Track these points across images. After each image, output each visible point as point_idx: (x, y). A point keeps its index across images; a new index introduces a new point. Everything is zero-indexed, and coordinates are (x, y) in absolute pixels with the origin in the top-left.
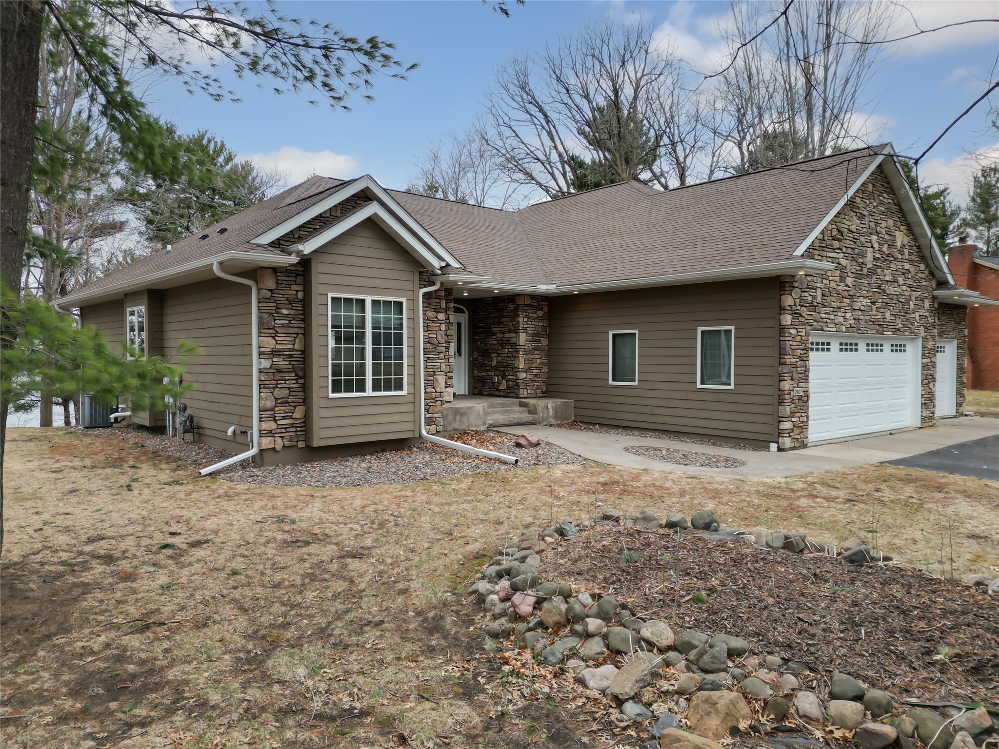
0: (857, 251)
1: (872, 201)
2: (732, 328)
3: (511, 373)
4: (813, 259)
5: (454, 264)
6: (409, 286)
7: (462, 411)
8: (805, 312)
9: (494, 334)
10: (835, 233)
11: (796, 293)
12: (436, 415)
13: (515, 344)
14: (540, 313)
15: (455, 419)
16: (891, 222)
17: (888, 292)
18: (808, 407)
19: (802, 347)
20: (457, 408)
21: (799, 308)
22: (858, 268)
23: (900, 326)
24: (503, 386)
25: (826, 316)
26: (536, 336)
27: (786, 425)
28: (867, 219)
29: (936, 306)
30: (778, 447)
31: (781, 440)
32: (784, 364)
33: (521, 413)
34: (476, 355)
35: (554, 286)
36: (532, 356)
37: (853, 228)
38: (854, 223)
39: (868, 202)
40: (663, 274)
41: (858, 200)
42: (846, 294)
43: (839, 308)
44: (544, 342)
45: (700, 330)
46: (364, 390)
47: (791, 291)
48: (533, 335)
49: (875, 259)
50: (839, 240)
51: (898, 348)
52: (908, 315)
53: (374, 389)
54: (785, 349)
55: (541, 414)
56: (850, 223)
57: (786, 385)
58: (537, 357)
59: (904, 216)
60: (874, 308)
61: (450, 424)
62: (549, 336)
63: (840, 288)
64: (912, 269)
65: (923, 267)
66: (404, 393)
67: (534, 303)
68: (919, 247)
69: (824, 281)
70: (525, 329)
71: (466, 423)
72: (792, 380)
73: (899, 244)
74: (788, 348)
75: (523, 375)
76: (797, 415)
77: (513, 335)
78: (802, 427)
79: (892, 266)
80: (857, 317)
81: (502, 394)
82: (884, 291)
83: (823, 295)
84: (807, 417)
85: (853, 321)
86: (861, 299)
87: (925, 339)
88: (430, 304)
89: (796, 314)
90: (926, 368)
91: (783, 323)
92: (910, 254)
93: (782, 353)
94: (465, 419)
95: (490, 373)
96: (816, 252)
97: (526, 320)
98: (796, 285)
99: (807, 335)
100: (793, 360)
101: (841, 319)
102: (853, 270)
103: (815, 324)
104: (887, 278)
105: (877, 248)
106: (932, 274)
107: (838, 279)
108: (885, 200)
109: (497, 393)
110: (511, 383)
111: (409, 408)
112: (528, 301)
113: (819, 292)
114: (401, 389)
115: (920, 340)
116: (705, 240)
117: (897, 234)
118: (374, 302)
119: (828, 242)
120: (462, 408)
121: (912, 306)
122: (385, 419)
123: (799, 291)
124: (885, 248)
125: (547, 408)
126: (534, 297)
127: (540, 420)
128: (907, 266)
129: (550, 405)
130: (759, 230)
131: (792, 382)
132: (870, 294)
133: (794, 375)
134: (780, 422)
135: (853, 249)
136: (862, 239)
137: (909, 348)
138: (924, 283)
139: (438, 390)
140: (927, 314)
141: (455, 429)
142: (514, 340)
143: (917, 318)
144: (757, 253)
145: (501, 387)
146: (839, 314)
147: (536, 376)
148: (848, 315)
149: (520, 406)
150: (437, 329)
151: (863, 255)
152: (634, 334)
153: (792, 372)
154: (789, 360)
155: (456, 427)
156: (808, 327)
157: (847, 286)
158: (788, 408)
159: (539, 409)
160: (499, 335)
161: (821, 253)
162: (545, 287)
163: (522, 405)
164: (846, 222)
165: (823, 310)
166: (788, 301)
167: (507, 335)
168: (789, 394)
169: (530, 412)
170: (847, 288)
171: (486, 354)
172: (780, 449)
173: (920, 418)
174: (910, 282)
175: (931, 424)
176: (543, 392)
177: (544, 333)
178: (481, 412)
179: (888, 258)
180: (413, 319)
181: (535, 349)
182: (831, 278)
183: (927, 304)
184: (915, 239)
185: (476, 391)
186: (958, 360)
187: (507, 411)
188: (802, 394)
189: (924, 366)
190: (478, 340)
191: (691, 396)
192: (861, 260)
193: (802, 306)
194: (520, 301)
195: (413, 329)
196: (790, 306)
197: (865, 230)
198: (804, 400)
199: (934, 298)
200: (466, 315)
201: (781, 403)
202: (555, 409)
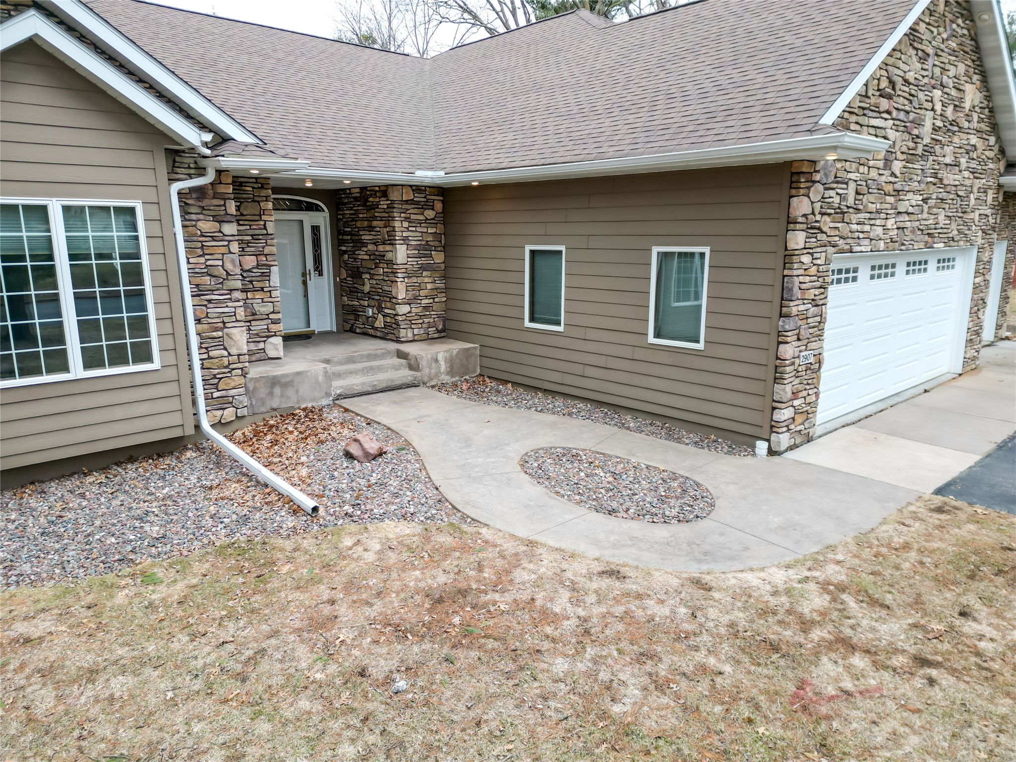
0: (912, 116)
1: (941, 29)
2: (707, 250)
3: (388, 304)
4: (848, 129)
5: (241, 136)
6: (147, 177)
7: (284, 380)
8: (827, 223)
9: (364, 245)
10: (884, 84)
11: (817, 191)
12: (233, 392)
13: (390, 263)
14: (430, 214)
15: (271, 394)
16: (962, 68)
17: (946, 182)
18: (819, 378)
19: (818, 284)
20: (274, 377)
21: (818, 217)
22: (911, 145)
23: (955, 232)
24: (380, 323)
25: (859, 227)
26: (424, 249)
27: (784, 414)
28: (930, 61)
29: (1001, 199)
30: (770, 448)
31: (774, 437)
32: (788, 316)
33: (397, 368)
34: (344, 274)
35: (442, 173)
36: (419, 280)
37: (910, 76)
38: (912, 69)
39: (935, 30)
40: (601, 156)
41: (922, 27)
42: (889, 188)
43: (878, 212)
44: (439, 257)
45: (655, 250)
46: (65, 368)
47: (809, 188)
48: (418, 248)
49: (935, 129)
50: (889, 97)
51: (945, 263)
52: (965, 216)
53: (87, 365)
54: (791, 290)
55: (427, 371)
56: (906, 68)
57: (788, 351)
58: (426, 280)
59: (979, 59)
60: (926, 207)
61: (263, 403)
62: (445, 249)
63: (883, 178)
64: (980, 145)
65: (992, 140)
66: (156, 365)
67: (419, 198)
68: (991, 110)
69: (862, 169)
70: (405, 239)
71: (294, 398)
72: (799, 339)
73: (967, 105)
74: (796, 290)
75: (403, 309)
76: (801, 395)
77: (388, 248)
78: (808, 413)
79: (956, 140)
80: (902, 225)
81: (379, 334)
82: (941, 180)
83: (857, 193)
84: (817, 394)
85: (896, 232)
86: (910, 196)
87: (981, 249)
88: (203, 208)
89: (814, 229)
90: (978, 290)
91: (791, 245)
92: (981, 120)
93: (785, 296)
94: (290, 392)
95: (362, 302)
96: (853, 118)
97: (406, 224)
98: (817, 177)
99: (828, 262)
100: (802, 308)
101: (879, 231)
102: (904, 149)
103: (841, 242)
104: (948, 160)
105: (939, 112)
106: (1002, 151)
107: (881, 164)
108: (959, 30)
109: (371, 332)
110: (388, 319)
111: (172, 389)
112: (408, 195)
113: (852, 185)
114: (149, 359)
115: (975, 250)
116: (671, 97)
117: (968, 88)
118: (66, 209)
119: (873, 100)
120: (283, 376)
121: (973, 202)
122: (119, 413)
123: (820, 187)
124: (950, 110)
125: (436, 361)
126: (417, 189)
127: (426, 379)
128: (974, 140)
129: (440, 357)
130: (760, 78)
131: (799, 343)
132: (923, 186)
133: (802, 332)
134: (774, 409)
135: (907, 112)
136: (921, 95)
137: (958, 263)
138: (991, 166)
139: (234, 351)
140: (989, 212)
141: (274, 410)
142: (389, 256)
143: (977, 218)
144: (757, 120)
145: (377, 324)
146: (878, 222)
147: (426, 308)
148: (890, 223)
149: (399, 357)
150: (224, 250)
151: (918, 123)
152: (560, 252)
153: (799, 328)
154: (795, 308)
155: (275, 406)
156: (831, 250)
157: (893, 175)
158: (788, 388)
159: (423, 364)
160: (371, 247)
161: (862, 120)
162: (430, 174)
163: (401, 355)
164: (902, 65)
165: (855, 218)
166: (801, 206)
167: (381, 248)
168: (793, 364)
169: (411, 367)
170: (893, 179)
171: (356, 274)
172: (771, 452)
173: (962, 360)
174: (973, 165)
175: (974, 366)
176: (439, 331)
177: (437, 244)
178: (321, 378)
179: (951, 127)
180: (161, 238)
181: (423, 268)
182: (871, 163)
183: (991, 195)
184: (988, 98)
185: (348, 327)
186: (1006, 268)
187: (371, 368)
188: (812, 360)
189: (976, 287)
190: (345, 252)
191: (640, 354)
192: (916, 132)
193: (823, 214)
194: (394, 195)
195: (165, 254)
196: (805, 216)
197: (926, 80)
198: (815, 368)
199: (1000, 186)
200: (326, 214)
201: (778, 379)
202: (451, 362)
